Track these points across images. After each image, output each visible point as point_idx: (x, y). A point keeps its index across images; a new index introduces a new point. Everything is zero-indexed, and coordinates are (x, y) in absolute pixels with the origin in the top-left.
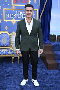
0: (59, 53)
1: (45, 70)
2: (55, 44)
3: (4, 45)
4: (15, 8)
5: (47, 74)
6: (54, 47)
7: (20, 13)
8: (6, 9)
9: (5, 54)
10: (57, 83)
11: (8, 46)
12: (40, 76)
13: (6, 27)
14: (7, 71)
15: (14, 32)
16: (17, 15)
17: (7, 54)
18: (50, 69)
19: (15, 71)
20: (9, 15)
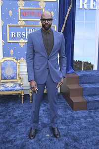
0: (87, 86)
1: (69, 112)
2: (82, 74)
3: (9, 77)
4: (23, 24)
5: (73, 117)
6: (80, 78)
7: (30, 30)
8: (11, 25)
9: (11, 90)
10: (88, 130)
12: (63, 121)
13: (12, 51)
14: (15, 115)
15: (22, 58)
16: (27, 33)
17: (13, 90)
18: (76, 111)
19: (26, 115)
20: (15, 34)
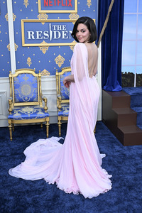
1: (117, 148)
2: (134, 92)
4: (46, 18)
5: (124, 155)
6: (132, 98)
7: (56, 28)
8: (27, 20)
9: (31, 118)
11: (35, 100)
13: (29, 60)
15: (45, 70)
16: (51, 32)
17: (34, 117)
18: (128, 146)
20: (33, 33)
